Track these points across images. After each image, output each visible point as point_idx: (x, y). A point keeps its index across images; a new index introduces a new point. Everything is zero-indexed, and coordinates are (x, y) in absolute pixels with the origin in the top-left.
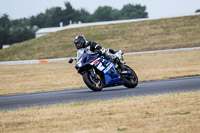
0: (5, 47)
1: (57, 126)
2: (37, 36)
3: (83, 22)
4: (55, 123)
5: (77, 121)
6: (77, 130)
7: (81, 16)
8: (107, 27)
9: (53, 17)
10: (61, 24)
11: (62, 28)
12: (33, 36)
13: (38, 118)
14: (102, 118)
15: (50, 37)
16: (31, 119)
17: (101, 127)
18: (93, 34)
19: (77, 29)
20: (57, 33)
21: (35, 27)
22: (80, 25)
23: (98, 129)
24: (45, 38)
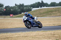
0: (22, 13)
1: (37, 38)
2: (32, 10)
3: (46, 7)
4: (37, 37)
5: (44, 36)
6: (43, 39)
7: (46, 5)
8: (54, 8)
9: (37, 5)
10: (40, 7)
11: (40, 8)
12: (31, 10)
13: (32, 35)
14: (51, 36)
15: (36, 11)
16: (30, 35)
17: (51, 38)
18: (49, 10)
19: (44, 9)
20: (38, 10)
21: (32, 8)
22: (45, 7)
23: (50, 39)
24: (34, 11)
